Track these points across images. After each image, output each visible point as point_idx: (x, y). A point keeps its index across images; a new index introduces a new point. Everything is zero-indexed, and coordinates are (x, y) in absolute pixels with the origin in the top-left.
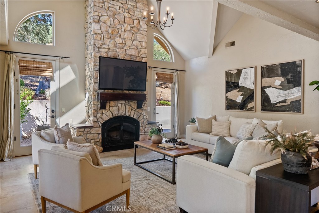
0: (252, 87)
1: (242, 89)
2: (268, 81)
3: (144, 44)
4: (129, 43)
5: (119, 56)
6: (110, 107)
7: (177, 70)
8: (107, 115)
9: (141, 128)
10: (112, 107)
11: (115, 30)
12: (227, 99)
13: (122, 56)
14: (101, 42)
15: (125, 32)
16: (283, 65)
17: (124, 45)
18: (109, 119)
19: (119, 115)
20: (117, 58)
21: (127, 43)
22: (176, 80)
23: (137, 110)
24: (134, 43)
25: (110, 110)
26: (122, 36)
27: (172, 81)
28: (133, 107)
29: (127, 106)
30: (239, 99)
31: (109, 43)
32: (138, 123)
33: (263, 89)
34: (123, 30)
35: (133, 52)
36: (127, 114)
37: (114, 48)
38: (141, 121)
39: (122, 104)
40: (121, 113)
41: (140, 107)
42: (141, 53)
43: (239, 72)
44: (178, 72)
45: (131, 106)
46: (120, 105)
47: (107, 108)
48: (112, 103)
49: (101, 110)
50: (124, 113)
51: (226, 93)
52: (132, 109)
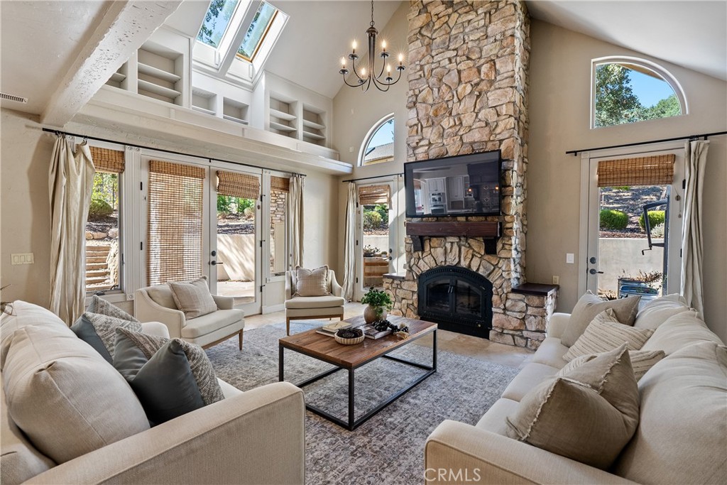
3: (505, 110)
4: (468, 120)
5: (447, 152)
6: (431, 247)
8: (426, 264)
9: (495, 298)
10: (435, 248)
11: (441, 107)
13: (453, 150)
14: (417, 138)
15: (460, 101)
17: (458, 128)
18: (428, 268)
19: (448, 264)
20: (447, 156)
21: (464, 122)
23: (486, 257)
24: (480, 116)
25: (431, 253)
26: (454, 113)
28: (475, 249)
29: (463, 248)
31: (430, 134)
32: (491, 285)
34: (455, 99)
35: (476, 136)
36: (464, 264)
37: (440, 141)
38: (495, 280)
39: (452, 243)
40: (452, 260)
41: (491, 249)
42: (498, 130)
45: (470, 247)
46: (448, 246)
47: (427, 249)
48: (435, 242)
49: (416, 253)
50: (457, 260)
52: (473, 256)
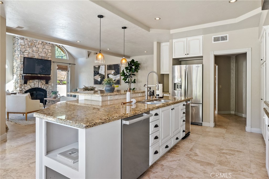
0: (104, 74)
1: (100, 75)
2: (110, 71)
3: (49, 51)
4: (41, 50)
5: (35, 57)
6: (29, 83)
7: (70, 64)
8: (28, 87)
9: (48, 94)
10: (31, 83)
11: (33, 43)
12: (94, 79)
13: (37, 56)
14: (24, 50)
15: (38, 44)
16: (114, 65)
17: (38, 51)
18: (29, 89)
19: (35, 87)
20: (34, 58)
21: (39, 50)
22: (69, 69)
23: (46, 85)
24: (43, 50)
25: (29, 85)
26: (36, 46)
27: (67, 70)
28: (43, 83)
29: (39, 83)
30: (99, 79)
31: (29, 50)
32: (46, 91)
33: (108, 75)
34: (37, 43)
35: (43, 55)
36: (40, 87)
37: (32, 53)
38: (48, 90)
39: (36, 81)
40: (36, 86)
41: (47, 83)
42: (48, 55)
43: (99, 67)
44: (71, 65)
45: (42, 82)
46: (35, 82)
47: (28, 83)
48: (31, 81)
49: (24, 85)
50: (38, 86)
51: (94, 76)
52: (42, 84)
